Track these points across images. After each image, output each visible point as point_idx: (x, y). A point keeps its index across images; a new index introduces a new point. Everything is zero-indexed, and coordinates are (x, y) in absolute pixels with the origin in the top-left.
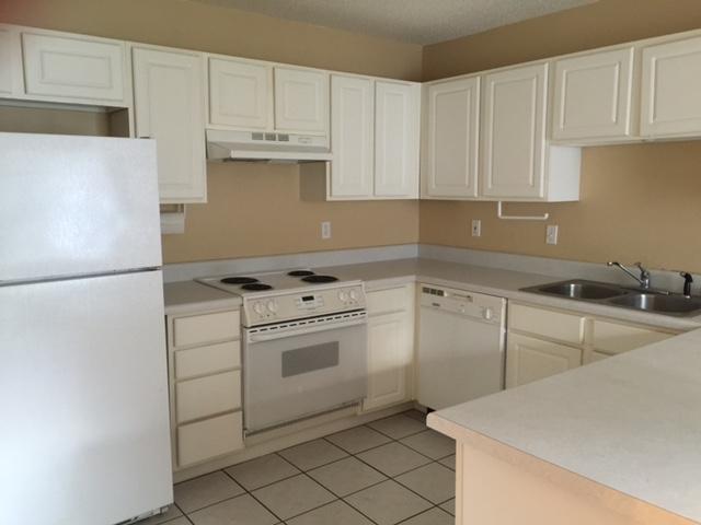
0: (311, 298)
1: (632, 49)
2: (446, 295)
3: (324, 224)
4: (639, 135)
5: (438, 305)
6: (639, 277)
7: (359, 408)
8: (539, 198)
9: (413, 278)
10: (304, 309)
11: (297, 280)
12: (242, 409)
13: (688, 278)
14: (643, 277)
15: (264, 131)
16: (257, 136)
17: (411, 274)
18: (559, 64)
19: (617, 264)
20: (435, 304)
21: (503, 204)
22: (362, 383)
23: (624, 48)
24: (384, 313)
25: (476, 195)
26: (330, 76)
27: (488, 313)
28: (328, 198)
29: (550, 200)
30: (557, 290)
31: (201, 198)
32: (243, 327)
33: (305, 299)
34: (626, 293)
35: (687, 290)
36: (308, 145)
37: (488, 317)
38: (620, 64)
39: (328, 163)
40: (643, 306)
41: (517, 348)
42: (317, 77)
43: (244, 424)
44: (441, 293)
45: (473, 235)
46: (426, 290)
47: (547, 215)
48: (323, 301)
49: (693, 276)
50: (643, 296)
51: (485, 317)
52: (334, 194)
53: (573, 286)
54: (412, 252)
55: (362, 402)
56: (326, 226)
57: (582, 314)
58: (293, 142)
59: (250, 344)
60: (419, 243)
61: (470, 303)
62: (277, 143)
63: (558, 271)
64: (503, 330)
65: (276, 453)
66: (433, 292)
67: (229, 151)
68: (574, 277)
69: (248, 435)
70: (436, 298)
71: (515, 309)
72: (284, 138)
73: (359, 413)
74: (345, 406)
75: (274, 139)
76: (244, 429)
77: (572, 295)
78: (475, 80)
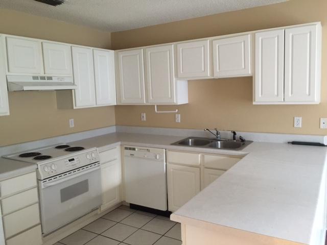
0: (73, 160)
1: (208, 41)
2: (136, 150)
3: (70, 120)
4: (213, 76)
5: (133, 155)
6: (215, 134)
7: (99, 210)
8: (174, 103)
9: (119, 143)
10: (70, 166)
11: (62, 150)
12: (41, 223)
13: (234, 133)
14: (217, 134)
15: (39, 75)
16: (35, 78)
17: (118, 141)
18: (179, 45)
19: (208, 130)
20: (131, 155)
21: (157, 106)
22: (100, 198)
23: (205, 40)
24: (108, 162)
25: (145, 102)
26: (71, 47)
27: (158, 156)
28: (75, 108)
29: (179, 104)
30: (184, 143)
31: (6, 113)
32: (39, 180)
33: (70, 160)
34: (212, 142)
35: (234, 138)
36: (62, 81)
37: (158, 158)
38: (204, 46)
39: (73, 90)
40: (219, 147)
41: (172, 170)
42: (64, 48)
43: (42, 231)
44: (134, 149)
45: (142, 120)
46: (126, 148)
47: (177, 110)
48: (79, 160)
49: (236, 132)
50: (219, 142)
51: (156, 158)
52: (77, 105)
53: (190, 140)
54: (113, 130)
55: (100, 207)
56: (71, 121)
57: (199, 153)
58: (54, 80)
59: (43, 189)
60: (116, 125)
61: (148, 152)
62: (46, 81)
63: (183, 134)
64: (165, 163)
65: (58, 242)
66: (130, 149)
67: (22, 87)
68: (190, 136)
69: (44, 237)
70: (132, 152)
71: (169, 153)
72: (50, 78)
73: (99, 213)
74: (93, 210)
75: (45, 79)
76: (43, 234)
77: (190, 144)
78: (141, 50)
